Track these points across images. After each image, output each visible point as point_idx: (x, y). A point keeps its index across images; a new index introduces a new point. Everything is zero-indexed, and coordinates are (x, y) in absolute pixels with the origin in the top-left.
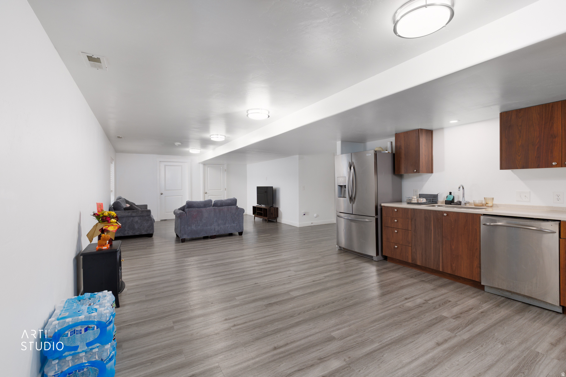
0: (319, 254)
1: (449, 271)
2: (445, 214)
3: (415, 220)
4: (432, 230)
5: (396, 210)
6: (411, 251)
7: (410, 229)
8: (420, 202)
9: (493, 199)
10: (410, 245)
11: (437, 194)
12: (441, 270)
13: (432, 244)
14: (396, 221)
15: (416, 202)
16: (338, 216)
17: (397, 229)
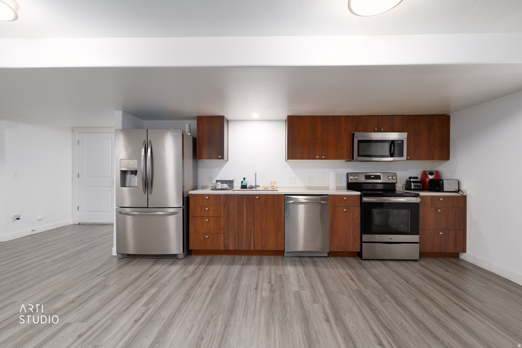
0: (95, 275)
1: (259, 248)
2: (257, 197)
3: (228, 205)
4: (244, 214)
5: (207, 197)
6: (223, 237)
7: (222, 216)
8: (224, 188)
9: (276, 182)
10: (223, 232)
11: (232, 180)
12: (252, 249)
13: (245, 226)
14: (207, 209)
15: (220, 188)
16: (120, 213)
17: (207, 217)
